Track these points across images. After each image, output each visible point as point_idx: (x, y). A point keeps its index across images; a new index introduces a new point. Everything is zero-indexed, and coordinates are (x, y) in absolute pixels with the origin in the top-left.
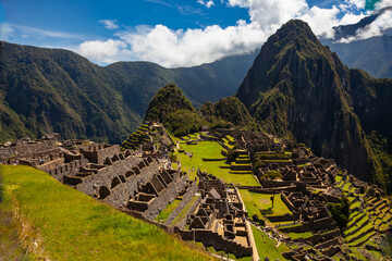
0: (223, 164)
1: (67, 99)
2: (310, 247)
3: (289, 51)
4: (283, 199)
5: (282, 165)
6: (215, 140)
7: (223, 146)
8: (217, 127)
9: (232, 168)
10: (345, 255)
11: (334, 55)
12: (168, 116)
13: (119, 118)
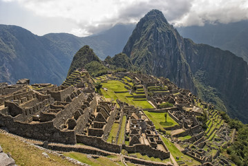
2: (192, 145)
3: (153, 27)
4: (170, 115)
6: (117, 79)
7: (124, 83)
8: (118, 71)
10: (209, 147)
11: (176, 30)
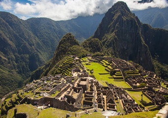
0: (109, 76)
1: (8, 36)
3: (119, 16)
4: (144, 94)
5: (137, 76)
6: (97, 62)
8: (97, 55)
9: (115, 78)
12: (69, 49)
13: (34, 45)
